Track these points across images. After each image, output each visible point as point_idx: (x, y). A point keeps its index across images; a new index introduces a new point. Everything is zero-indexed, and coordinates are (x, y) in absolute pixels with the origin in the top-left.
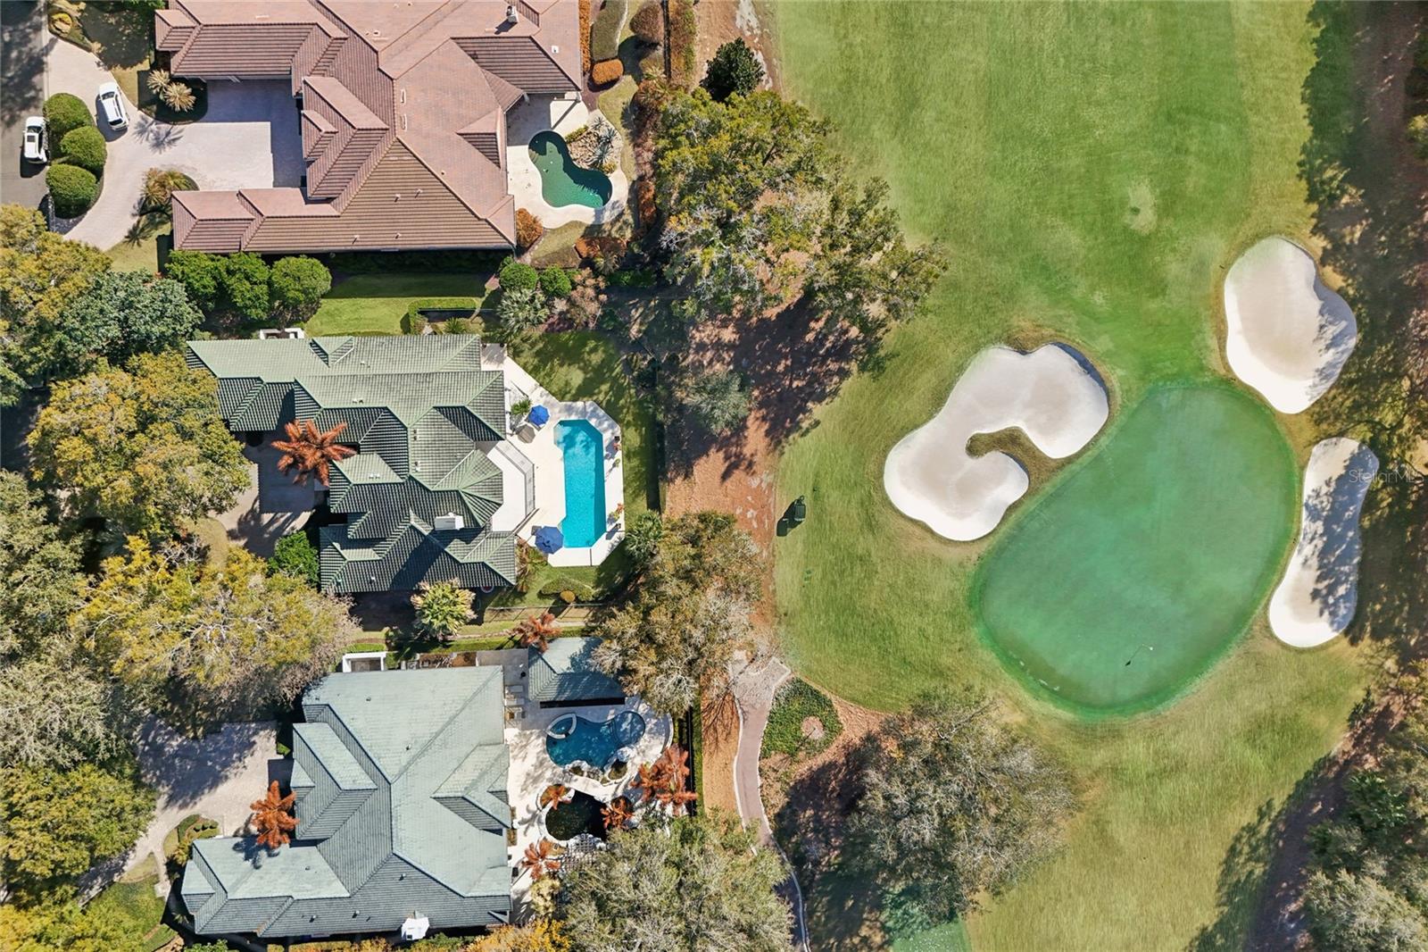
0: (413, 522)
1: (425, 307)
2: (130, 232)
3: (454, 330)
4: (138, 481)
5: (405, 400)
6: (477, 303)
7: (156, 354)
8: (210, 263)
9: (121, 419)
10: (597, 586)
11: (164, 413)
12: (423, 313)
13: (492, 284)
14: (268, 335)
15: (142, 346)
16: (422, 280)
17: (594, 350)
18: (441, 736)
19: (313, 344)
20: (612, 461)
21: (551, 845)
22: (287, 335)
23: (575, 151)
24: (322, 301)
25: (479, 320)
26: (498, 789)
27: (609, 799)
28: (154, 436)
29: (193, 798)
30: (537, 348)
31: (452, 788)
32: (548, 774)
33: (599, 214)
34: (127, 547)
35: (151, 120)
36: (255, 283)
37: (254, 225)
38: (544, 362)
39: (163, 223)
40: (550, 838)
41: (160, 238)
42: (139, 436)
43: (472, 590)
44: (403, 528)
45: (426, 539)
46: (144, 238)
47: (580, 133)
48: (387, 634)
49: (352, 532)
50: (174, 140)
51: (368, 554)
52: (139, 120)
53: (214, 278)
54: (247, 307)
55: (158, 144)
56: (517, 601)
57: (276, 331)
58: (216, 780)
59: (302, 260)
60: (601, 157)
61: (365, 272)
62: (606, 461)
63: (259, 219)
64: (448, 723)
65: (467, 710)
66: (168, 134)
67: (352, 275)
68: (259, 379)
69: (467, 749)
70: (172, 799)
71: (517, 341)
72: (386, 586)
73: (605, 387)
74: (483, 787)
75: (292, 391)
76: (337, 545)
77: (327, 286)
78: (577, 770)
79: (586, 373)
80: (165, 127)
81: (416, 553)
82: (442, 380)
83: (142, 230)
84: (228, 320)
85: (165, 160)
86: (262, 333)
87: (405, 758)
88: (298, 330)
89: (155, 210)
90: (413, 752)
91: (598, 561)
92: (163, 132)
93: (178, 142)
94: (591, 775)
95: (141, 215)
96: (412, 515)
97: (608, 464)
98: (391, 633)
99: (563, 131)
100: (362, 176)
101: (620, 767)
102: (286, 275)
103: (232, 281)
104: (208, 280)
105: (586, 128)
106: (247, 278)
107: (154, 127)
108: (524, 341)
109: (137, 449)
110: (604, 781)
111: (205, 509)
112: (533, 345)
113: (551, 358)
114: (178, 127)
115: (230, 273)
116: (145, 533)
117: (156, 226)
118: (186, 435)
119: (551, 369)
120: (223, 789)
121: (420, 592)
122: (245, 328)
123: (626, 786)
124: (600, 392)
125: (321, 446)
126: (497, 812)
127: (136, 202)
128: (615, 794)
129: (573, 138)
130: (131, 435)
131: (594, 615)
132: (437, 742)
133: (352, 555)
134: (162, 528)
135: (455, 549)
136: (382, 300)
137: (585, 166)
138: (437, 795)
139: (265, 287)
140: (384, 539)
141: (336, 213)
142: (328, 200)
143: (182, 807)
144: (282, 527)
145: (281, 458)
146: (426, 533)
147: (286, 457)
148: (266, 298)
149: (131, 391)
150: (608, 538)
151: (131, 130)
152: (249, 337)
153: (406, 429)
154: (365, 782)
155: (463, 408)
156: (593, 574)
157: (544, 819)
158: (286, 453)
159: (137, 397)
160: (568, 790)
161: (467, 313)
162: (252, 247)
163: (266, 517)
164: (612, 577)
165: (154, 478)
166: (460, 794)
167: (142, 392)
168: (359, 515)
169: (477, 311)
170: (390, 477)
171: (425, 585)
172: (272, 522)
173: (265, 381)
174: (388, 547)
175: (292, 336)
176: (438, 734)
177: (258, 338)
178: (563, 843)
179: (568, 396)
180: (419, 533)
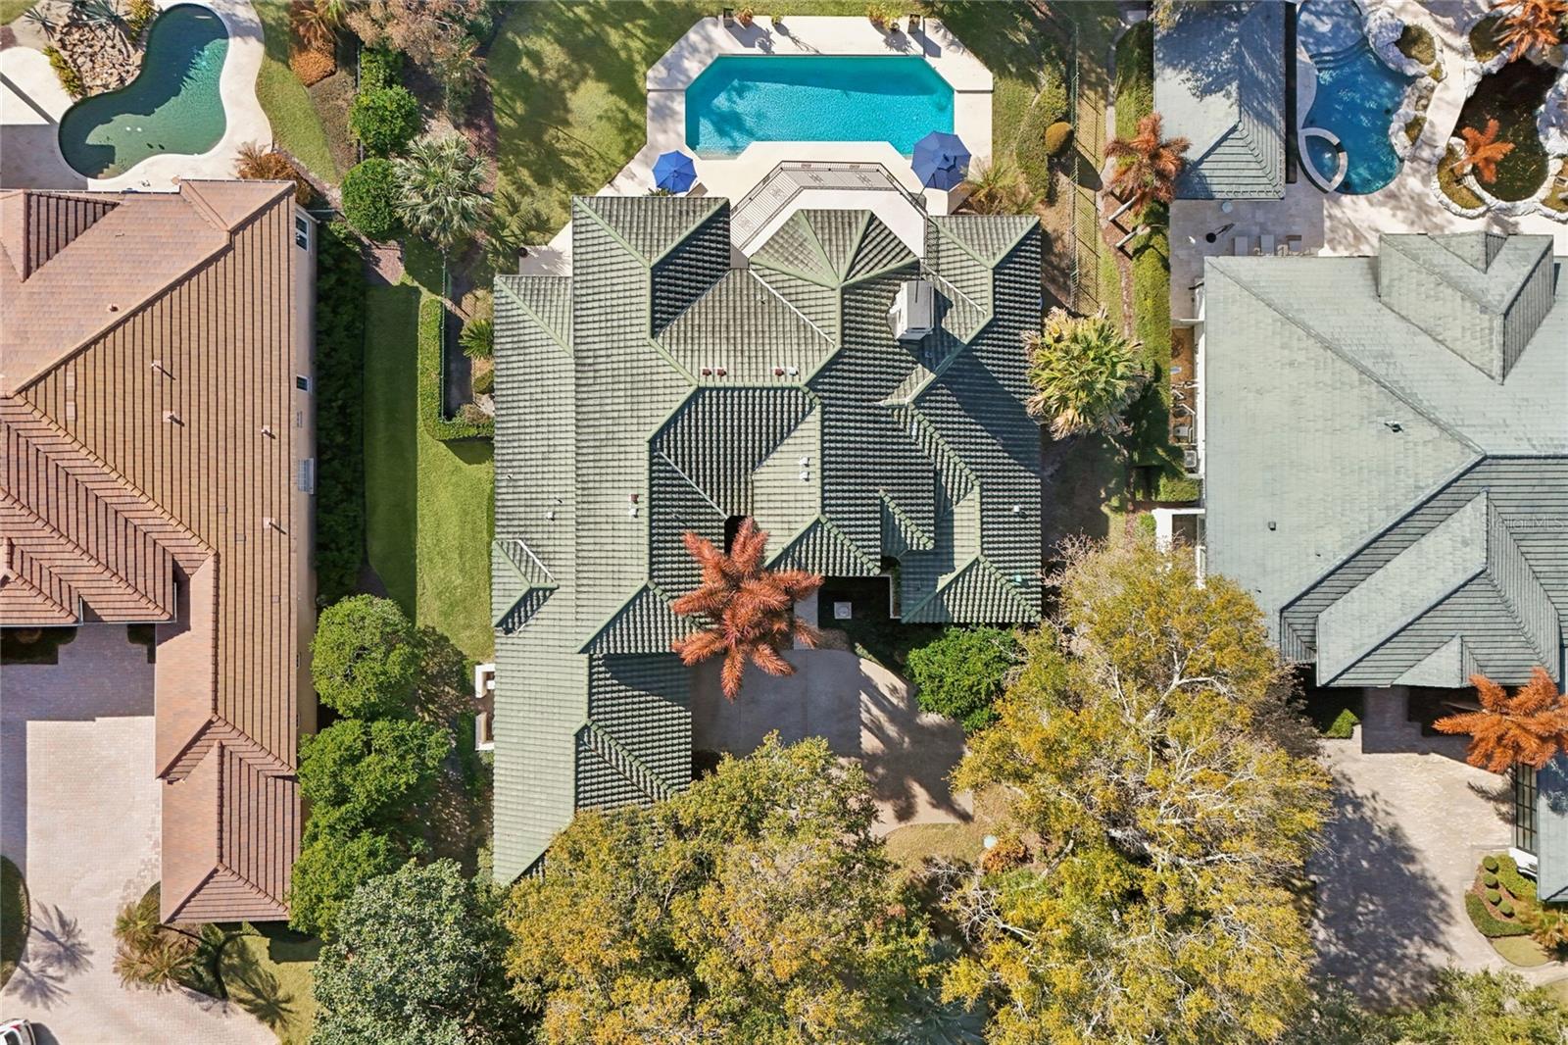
0: (907, 400)
1: (436, 405)
2: (261, 1019)
3: (486, 339)
4: (809, 977)
5: (634, 401)
6: (430, 304)
7: (510, 942)
8: (319, 845)
9: (658, 1011)
10: (1034, 81)
11: (647, 913)
12: (449, 413)
13: (391, 266)
14: (490, 737)
15: (489, 976)
16: (380, 418)
17: (537, 58)
18: (1368, 363)
19: (507, 625)
20: (775, 36)
21: (1554, 190)
22: (490, 694)
23: (102, 79)
24: (420, 624)
25: (467, 301)
26: (1480, 249)
27: (1472, 62)
28: (703, 938)
29: (1431, 895)
30: (530, 181)
31: (1482, 339)
32: (1414, 183)
33: (243, 31)
34: (969, 1004)
35: (18, 973)
36: (368, 744)
37: (236, 744)
38: (563, 171)
39: (243, 951)
40: (1543, 192)
41: (276, 956)
42: (702, 972)
43: (1045, 312)
44: (917, 427)
45: (944, 379)
46: (274, 989)
47: (60, 66)
48: (1116, 510)
49: (918, 537)
50: (63, 923)
51: (967, 516)
52: (16, 997)
53: (355, 833)
54: (421, 765)
55: (71, 955)
56: (1058, 248)
57: (481, 719)
58: (1397, 850)
59: (319, 645)
60: (116, 20)
61: (359, 531)
62: (777, 49)
63: (220, 731)
64: (1339, 353)
65: (1305, 317)
66: (49, 936)
67: (365, 561)
68: (578, 736)
69: (1390, 319)
70: (1430, 937)
71: (514, 224)
72: (1031, 483)
73: (615, 37)
74: (1475, 279)
75: (608, 657)
76: (943, 581)
77: (384, 608)
78: (1414, 127)
79: (584, 75)
80: (34, 944)
81: (970, 407)
82: (591, 330)
83: (257, 992)
84: (454, 816)
85: (102, 944)
86: (482, 746)
87: (1419, 431)
88: (480, 671)
89: (214, 966)
90: (1404, 417)
91: (984, 77)
92: (45, 947)
93: (68, 917)
94: (1424, 98)
95: (225, 996)
96: (889, 401)
97: (781, 46)
98: (1115, 502)
99: (58, 102)
100: (117, 490)
101: (1410, 39)
102: (349, 677)
103: (360, 795)
104: (359, 847)
105: (51, 51)
106: (354, 760)
107: (33, 966)
108: (514, 208)
109: (734, 976)
110: (1437, 75)
111: (865, 844)
112: (524, 189)
113: (552, 154)
114: (36, 912)
115: (341, 797)
116: (926, 970)
117: (248, 963)
118: (701, 871)
119: (575, 155)
120: (1417, 836)
121: (1048, 416)
122: (471, 779)
123: (1447, 28)
124: (626, 47)
125: (734, 581)
126: (1526, 258)
127: (196, 1007)
128: (1464, 53)
129: (73, 81)
130: (699, 991)
131: (1092, 86)
132: (1380, 370)
133: (967, 545)
134: (913, 934)
135: (965, 325)
136: (421, 503)
137: (137, 58)
138: (1497, 370)
139: (377, 726)
140: (937, 474)
141: (210, 562)
142: (180, 580)
143: (1449, 920)
144: (893, 713)
145: (760, 670)
146: (931, 377)
147: (758, 661)
148: (402, 724)
149: (593, 991)
150: (935, 51)
151: (38, 1014)
152: (488, 770)
153: (700, 390)
154: (1471, 518)
155: (656, 270)
156: (1012, 87)
157: (1502, 204)
158: (748, 663)
159: (607, 976)
160: (1451, 151)
161: (451, 326)
162: (287, 750)
163: (869, 742)
164: (1018, 50)
165: (804, 936)
166: (1498, 322)
167: (596, 964)
168: (886, 518)
169: (448, 304)
170: (807, 440)
171: (1034, 404)
172: (877, 730)
173: (584, 720)
174: (954, 465)
175: (491, 685)
176: (1363, 371)
177: (490, 754)
178: (1554, 166)
179: (633, 116)
180: (930, 389)
